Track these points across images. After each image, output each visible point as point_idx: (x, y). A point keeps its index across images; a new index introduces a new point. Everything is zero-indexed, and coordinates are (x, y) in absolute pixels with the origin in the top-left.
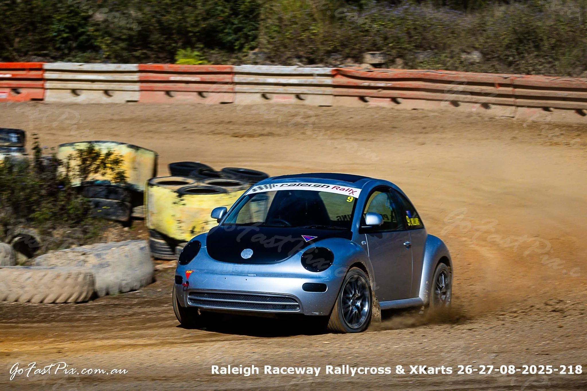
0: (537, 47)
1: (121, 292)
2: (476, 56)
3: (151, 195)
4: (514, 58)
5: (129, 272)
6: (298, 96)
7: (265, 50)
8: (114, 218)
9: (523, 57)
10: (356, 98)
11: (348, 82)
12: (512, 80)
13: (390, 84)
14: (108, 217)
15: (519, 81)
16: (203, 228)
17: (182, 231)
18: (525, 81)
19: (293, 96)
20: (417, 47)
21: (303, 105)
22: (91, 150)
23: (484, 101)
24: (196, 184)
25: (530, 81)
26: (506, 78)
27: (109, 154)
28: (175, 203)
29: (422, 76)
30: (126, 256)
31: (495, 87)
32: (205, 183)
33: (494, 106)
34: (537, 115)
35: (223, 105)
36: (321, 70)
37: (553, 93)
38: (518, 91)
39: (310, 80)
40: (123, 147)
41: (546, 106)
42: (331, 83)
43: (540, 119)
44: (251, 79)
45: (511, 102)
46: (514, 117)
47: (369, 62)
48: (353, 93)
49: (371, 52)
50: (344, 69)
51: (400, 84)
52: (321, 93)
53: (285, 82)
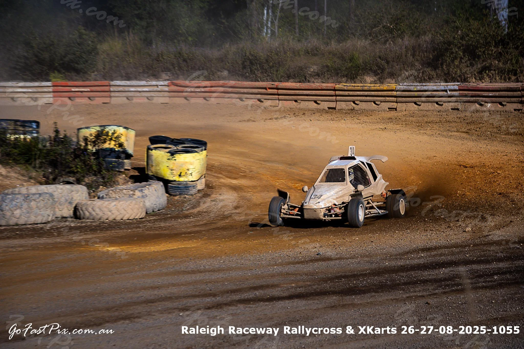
0: (262, 68)
1: (153, 211)
2: (225, 73)
3: (152, 155)
4: (249, 74)
5: (157, 200)
6: (148, 98)
7: (102, 73)
8: (117, 169)
10: (183, 98)
11: (178, 89)
12: (277, 86)
13: (203, 90)
14: (114, 169)
15: (281, 86)
16: (186, 173)
17: (174, 175)
18: (285, 86)
19: (146, 98)
20: (192, 68)
21: (152, 103)
22: (103, 130)
23: (260, 98)
24: (175, 148)
25: (287, 86)
26: (272, 84)
27: (113, 134)
28: (169, 159)
29: (222, 85)
30: (156, 191)
31: (266, 90)
32: (180, 147)
33: (266, 100)
34: (292, 105)
35: (104, 104)
36: (162, 83)
37: (301, 92)
38: (280, 92)
39: (155, 89)
40: (121, 128)
41: (296, 99)
42: (168, 90)
43: (294, 107)
44: (121, 89)
45: (276, 98)
46: (278, 106)
48: (181, 95)
49: (165, 73)
50: (175, 82)
51: (209, 90)
52: (162, 96)
53: (141, 90)
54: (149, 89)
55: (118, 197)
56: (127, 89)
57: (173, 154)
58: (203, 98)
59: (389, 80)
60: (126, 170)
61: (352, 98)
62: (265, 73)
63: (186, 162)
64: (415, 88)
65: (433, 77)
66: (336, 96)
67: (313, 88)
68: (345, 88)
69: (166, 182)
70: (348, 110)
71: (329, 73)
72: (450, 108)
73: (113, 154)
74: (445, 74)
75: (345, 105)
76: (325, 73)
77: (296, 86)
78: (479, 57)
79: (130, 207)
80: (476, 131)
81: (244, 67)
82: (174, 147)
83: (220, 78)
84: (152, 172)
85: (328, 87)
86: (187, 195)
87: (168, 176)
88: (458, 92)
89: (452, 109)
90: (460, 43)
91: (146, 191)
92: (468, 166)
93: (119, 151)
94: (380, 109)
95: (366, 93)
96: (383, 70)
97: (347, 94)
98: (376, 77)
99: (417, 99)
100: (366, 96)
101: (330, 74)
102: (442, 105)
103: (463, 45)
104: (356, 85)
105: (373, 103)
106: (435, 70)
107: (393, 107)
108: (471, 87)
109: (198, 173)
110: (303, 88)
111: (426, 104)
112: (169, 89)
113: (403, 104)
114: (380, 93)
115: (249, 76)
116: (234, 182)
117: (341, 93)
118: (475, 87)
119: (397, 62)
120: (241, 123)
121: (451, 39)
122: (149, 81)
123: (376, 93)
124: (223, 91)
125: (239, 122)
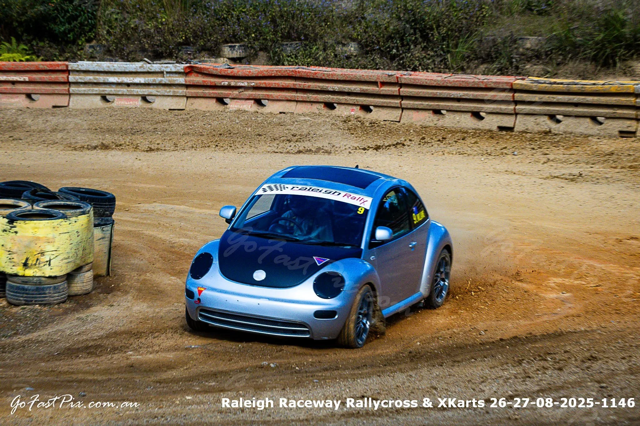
6: (144, 98)
7: (105, 43)
9: (409, 49)
10: (214, 100)
11: (205, 81)
12: (397, 78)
13: (253, 83)
15: (405, 79)
16: (38, 260)
17: (13, 264)
18: (414, 79)
19: (140, 98)
21: (151, 109)
23: (365, 103)
24: (29, 208)
25: (417, 79)
26: (389, 76)
28: (5, 231)
29: (291, 74)
31: (378, 87)
32: (39, 207)
33: (377, 109)
35: (55, 109)
36: (172, 67)
37: (446, 93)
38: (405, 91)
41: (437, 108)
42: (184, 83)
43: (431, 124)
44: (90, 78)
45: (396, 103)
46: (399, 122)
47: (227, 56)
48: (210, 93)
49: (229, 44)
50: (200, 65)
51: (265, 83)
52: (172, 94)
53: (129, 82)
54: (147, 79)
56: (101, 78)
57: (12, 220)
58: (253, 101)
61: (549, 108)
63: (39, 239)
66: (516, 103)
67: (470, 85)
68: (535, 87)
70: (539, 133)
75: (532, 124)
77: (435, 81)
82: (28, 205)
85: (499, 83)
87: (3, 264)
94: (603, 133)
95: (576, 99)
97: (538, 100)
100: (576, 105)
101: (563, 56)
104: (553, 80)
105: (588, 120)
107: (629, 129)
110: (449, 85)
112: (186, 81)
114: (603, 100)
117: (525, 97)
120: (301, 155)
122: (149, 63)
123: (596, 98)
124: (292, 87)
125: (296, 153)
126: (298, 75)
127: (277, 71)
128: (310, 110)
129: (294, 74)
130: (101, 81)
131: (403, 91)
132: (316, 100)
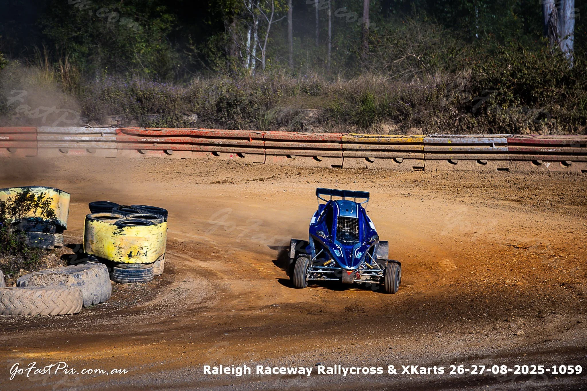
0: (244, 111)
1: (93, 304)
2: (194, 118)
4: (225, 119)
5: (98, 289)
6: (88, 150)
8: (45, 247)
10: (136, 151)
11: (130, 139)
12: (263, 135)
13: (163, 139)
14: (40, 246)
15: (268, 135)
16: (138, 252)
17: (121, 255)
18: (275, 136)
19: (85, 150)
20: (148, 111)
21: (94, 157)
22: (26, 193)
23: (240, 151)
24: (125, 219)
25: (277, 136)
26: (257, 134)
29: (189, 133)
30: (96, 276)
31: (249, 140)
32: (131, 217)
33: (248, 155)
34: (283, 161)
35: (28, 158)
36: (107, 130)
37: (296, 144)
38: (268, 143)
39: (98, 137)
40: (51, 190)
41: (289, 154)
42: (115, 140)
43: (286, 164)
44: (52, 137)
45: (261, 151)
46: (264, 163)
47: (111, 123)
48: (133, 146)
49: (111, 116)
50: (125, 128)
51: (171, 139)
52: (107, 147)
53: (78, 139)
54: (90, 137)
55: (44, 285)
56: (59, 137)
57: (121, 226)
58: (162, 151)
59: (414, 129)
60: (56, 247)
61: (364, 152)
62: (248, 118)
63: (140, 238)
64: (450, 140)
65: (473, 127)
66: (344, 150)
67: (313, 139)
68: (356, 139)
69: (111, 265)
70: (360, 169)
71: (333, 119)
72: (496, 168)
73: (39, 226)
74: (490, 122)
75: (355, 163)
76: (328, 119)
77: (289, 136)
78: (535, 100)
79: (62, 298)
80: (531, 198)
81: (219, 110)
82: (122, 216)
83: (185, 124)
84: (92, 251)
85: (332, 137)
86: (139, 282)
87: (114, 256)
88: (507, 147)
89: (499, 169)
90: (510, 81)
91: (84, 277)
92: (520, 246)
93: (47, 222)
94: (402, 168)
95: (384, 147)
96: (406, 116)
97: (358, 148)
98: (396, 125)
99: (452, 155)
100: (384, 150)
101: (335, 120)
102: (486, 163)
103: (513, 84)
104: (369, 136)
105: (392, 160)
106: (476, 117)
107: (419, 166)
108: (524, 140)
109: (155, 253)
110: (298, 139)
111: (463, 161)
112: (117, 139)
113: (433, 161)
114: (402, 147)
115: (225, 122)
116: (204, 265)
117: (349, 146)
118: (531, 141)
119: (425, 106)
120: (214, 184)
121: (498, 75)
122: (91, 127)
123: (397, 146)
124: (190, 142)
125: (211, 183)
126: (194, 134)
127: (179, 132)
128: (202, 157)
129: (192, 134)
130: (59, 139)
131: (266, 144)
132: (206, 150)
